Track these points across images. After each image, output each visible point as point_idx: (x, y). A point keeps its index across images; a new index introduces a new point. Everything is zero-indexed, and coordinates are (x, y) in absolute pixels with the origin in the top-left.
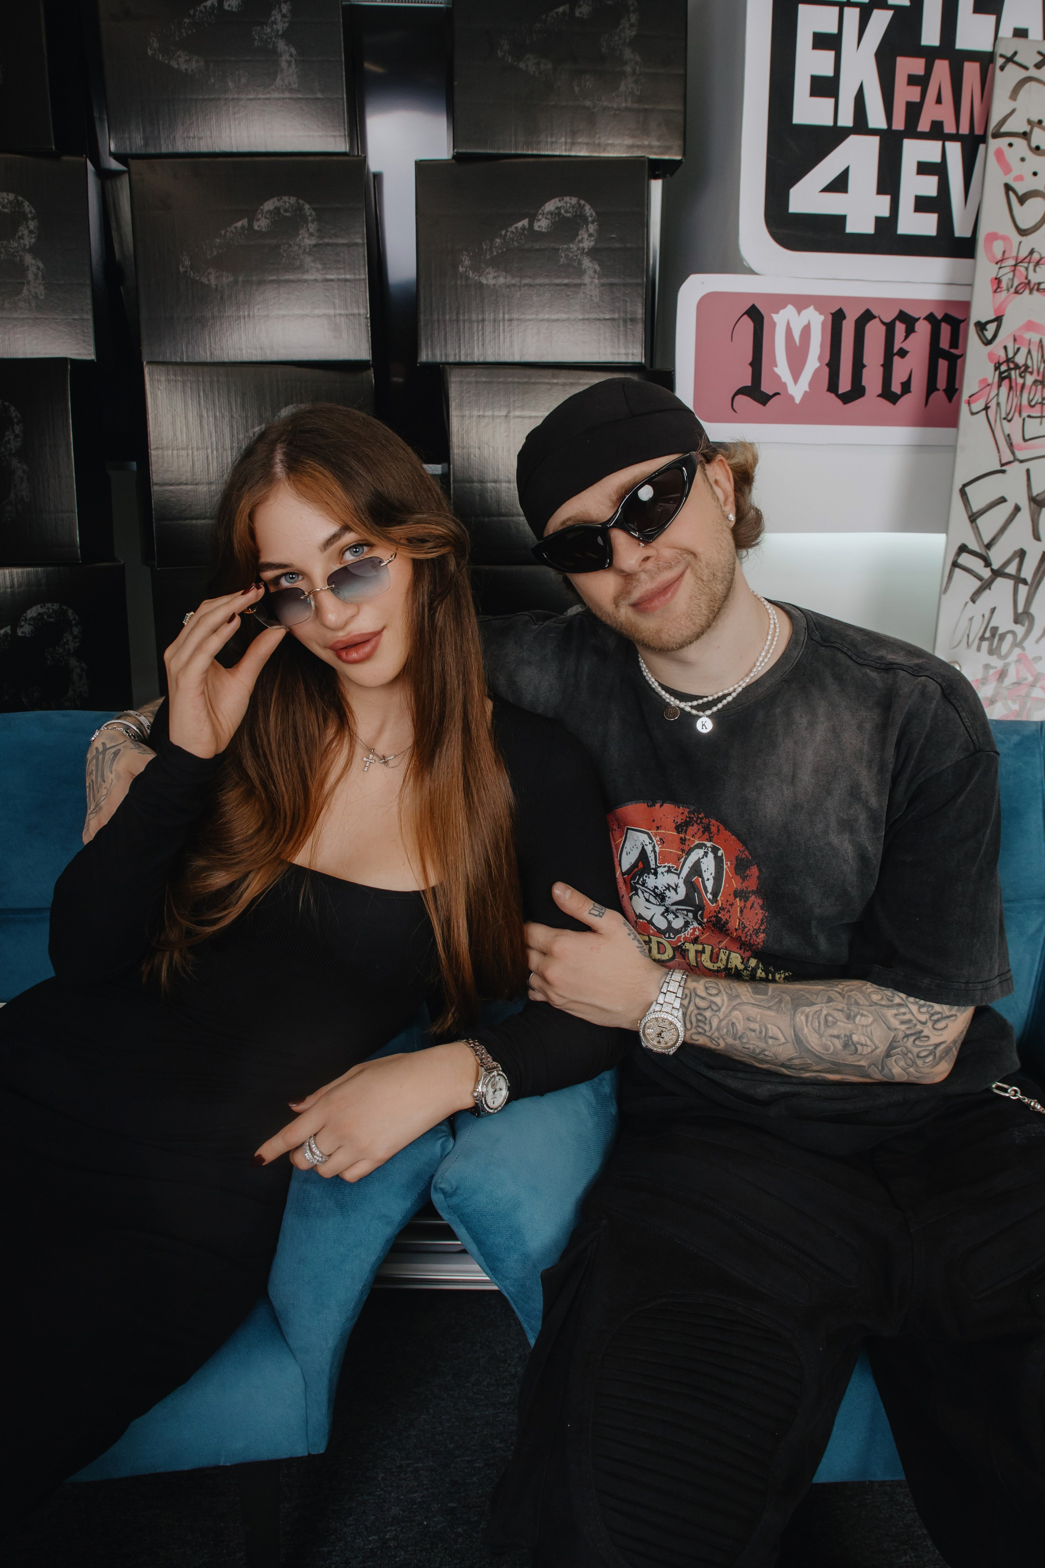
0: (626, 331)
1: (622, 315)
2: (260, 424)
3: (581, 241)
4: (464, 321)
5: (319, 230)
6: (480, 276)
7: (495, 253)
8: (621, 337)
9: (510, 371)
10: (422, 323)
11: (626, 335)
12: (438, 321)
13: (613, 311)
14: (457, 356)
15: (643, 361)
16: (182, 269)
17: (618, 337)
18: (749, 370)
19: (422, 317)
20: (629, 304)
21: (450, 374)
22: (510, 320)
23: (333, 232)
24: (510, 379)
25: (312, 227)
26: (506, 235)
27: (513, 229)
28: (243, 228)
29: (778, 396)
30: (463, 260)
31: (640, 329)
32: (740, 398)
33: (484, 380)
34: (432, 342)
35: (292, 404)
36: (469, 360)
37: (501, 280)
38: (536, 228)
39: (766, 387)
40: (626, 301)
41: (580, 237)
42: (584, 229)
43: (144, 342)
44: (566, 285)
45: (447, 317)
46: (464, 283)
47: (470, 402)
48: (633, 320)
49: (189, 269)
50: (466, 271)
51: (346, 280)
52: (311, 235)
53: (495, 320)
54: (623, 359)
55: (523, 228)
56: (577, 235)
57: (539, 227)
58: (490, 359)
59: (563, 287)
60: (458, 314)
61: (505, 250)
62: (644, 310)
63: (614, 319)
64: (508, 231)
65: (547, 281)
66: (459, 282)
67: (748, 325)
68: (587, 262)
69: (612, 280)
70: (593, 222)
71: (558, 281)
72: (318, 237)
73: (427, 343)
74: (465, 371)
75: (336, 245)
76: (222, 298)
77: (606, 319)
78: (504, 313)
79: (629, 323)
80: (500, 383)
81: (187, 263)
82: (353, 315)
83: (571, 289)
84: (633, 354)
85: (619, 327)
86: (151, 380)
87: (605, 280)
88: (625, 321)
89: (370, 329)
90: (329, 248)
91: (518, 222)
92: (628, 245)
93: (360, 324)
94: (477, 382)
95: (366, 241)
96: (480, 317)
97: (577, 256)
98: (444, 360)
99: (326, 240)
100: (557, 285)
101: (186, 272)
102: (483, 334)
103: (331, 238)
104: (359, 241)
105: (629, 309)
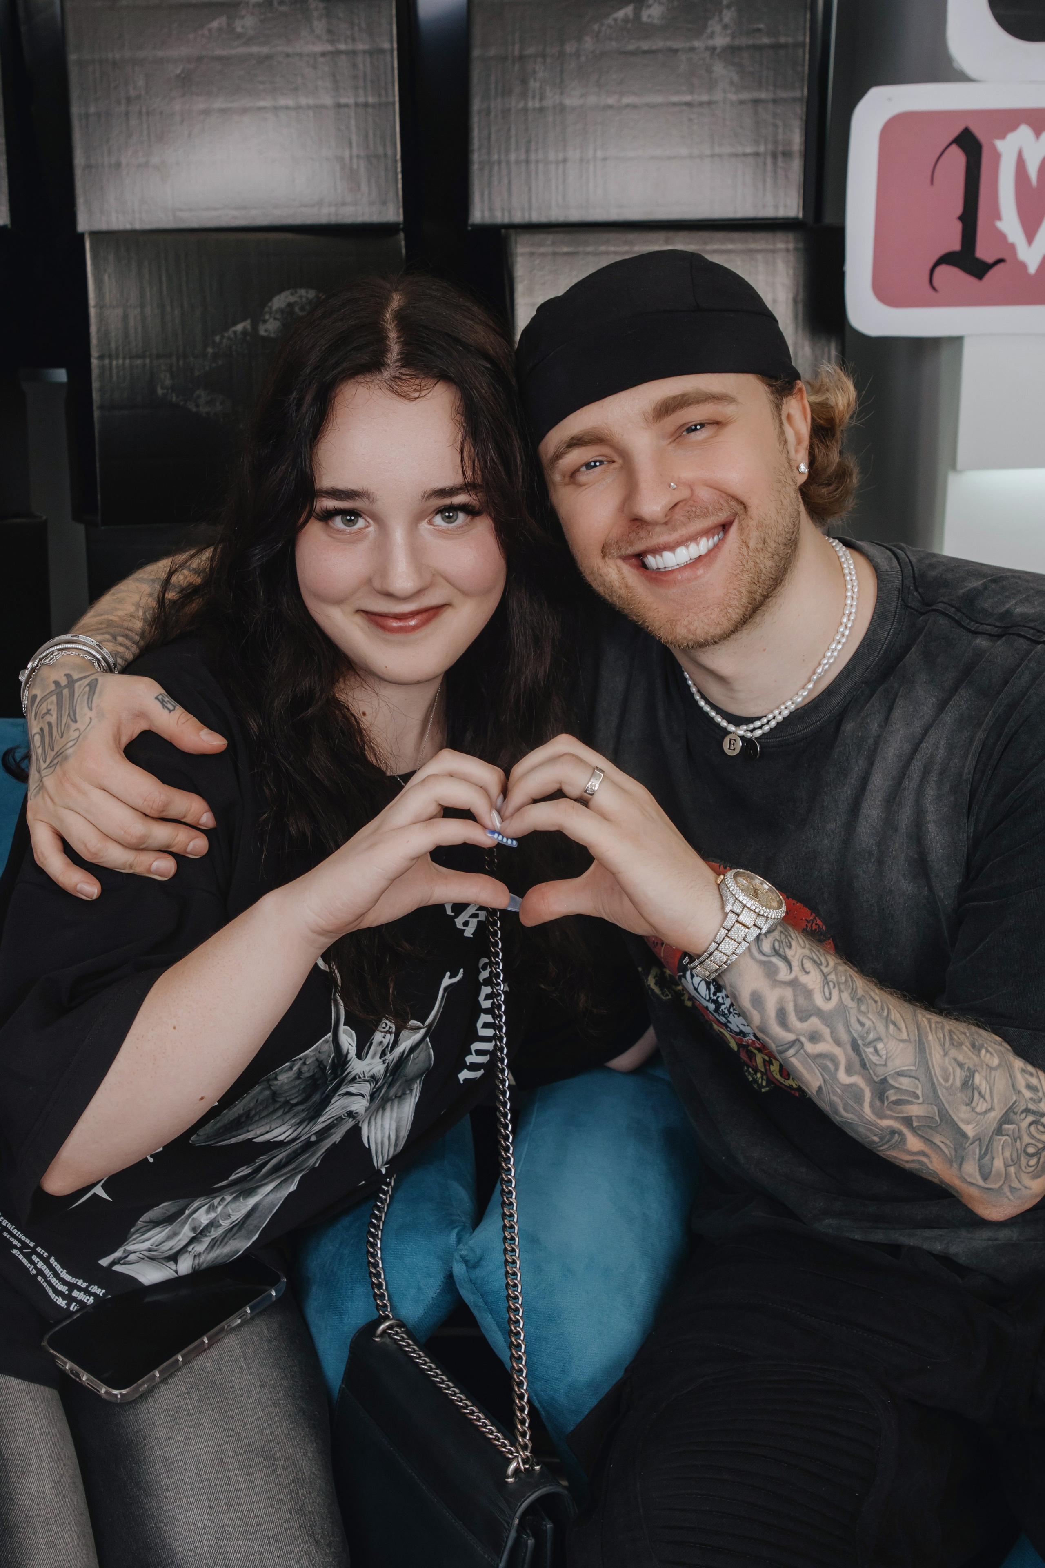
0: (775, 171)
1: (770, 147)
2: (244, 319)
3: (712, 36)
4: (537, 162)
5: (329, 31)
6: (562, 93)
7: (583, 59)
8: (769, 181)
9: (605, 236)
10: (475, 167)
11: (775, 179)
12: (500, 162)
13: (757, 142)
14: (527, 215)
15: (801, 215)
16: (133, 93)
17: (764, 182)
18: (957, 228)
19: (476, 158)
20: (780, 131)
21: (516, 243)
22: (605, 159)
23: (349, 33)
24: (603, 248)
25: (320, 26)
26: (599, 31)
27: (610, 21)
28: (220, 30)
29: (1000, 266)
30: (537, 69)
31: (796, 166)
32: (944, 271)
33: (565, 249)
34: (490, 194)
35: (288, 288)
36: (543, 219)
37: (592, 100)
38: (644, 19)
39: (984, 252)
40: (775, 126)
41: (709, 30)
42: (717, 18)
43: (80, 202)
44: (688, 104)
45: (513, 157)
46: (537, 105)
47: (544, 284)
48: (787, 155)
49: (143, 92)
50: (541, 87)
51: (366, 105)
52: (319, 38)
53: (581, 160)
54: (768, 212)
55: (626, 20)
56: (705, 27)
57: (649, 16)
58: (575, 216)
59: (685, 108)
60: (528, 151)
61: (598, 52)
62: (803, 138)
63: (757, 154)
64: (602, 25)
65: (659, 99)
66: (530, 104)
67: (957, 158)
68: (719, 69)
69: (756, 95)
70: (728, 7)
71: (675, 99)
72: (328, 41)
73: (482, 195)
74: (538, 237)
75: (354, 53)
76: (190, 135)
77: (745, 155)
78: (595, 150)
79: (780, 159)
80: (588, 253)
81: (141, 83)
82: (377, 156)
83: (696, 110)
84: (785, 206)
85: (765, 164)
86: (95, 257)
87: (745, 96)
88: (774, 156)
89: (400, 176)
90: (343, 57)
91: (620, 9)
92: (783, 40)
93: (386, 169)
94: (555, 254)
95: (395, 46)
96: (561, 156)
97: (704, 59)
98: (506, 220)
99: (342, 47)
100: (674, 104)
101: (139, 97)
102: (564, 180)
103: (346, 43)
104: (386, 46)
105: (780, 137)
